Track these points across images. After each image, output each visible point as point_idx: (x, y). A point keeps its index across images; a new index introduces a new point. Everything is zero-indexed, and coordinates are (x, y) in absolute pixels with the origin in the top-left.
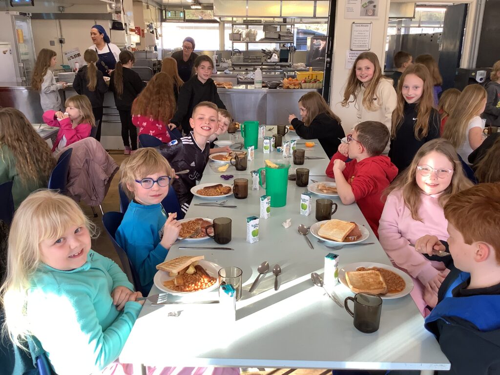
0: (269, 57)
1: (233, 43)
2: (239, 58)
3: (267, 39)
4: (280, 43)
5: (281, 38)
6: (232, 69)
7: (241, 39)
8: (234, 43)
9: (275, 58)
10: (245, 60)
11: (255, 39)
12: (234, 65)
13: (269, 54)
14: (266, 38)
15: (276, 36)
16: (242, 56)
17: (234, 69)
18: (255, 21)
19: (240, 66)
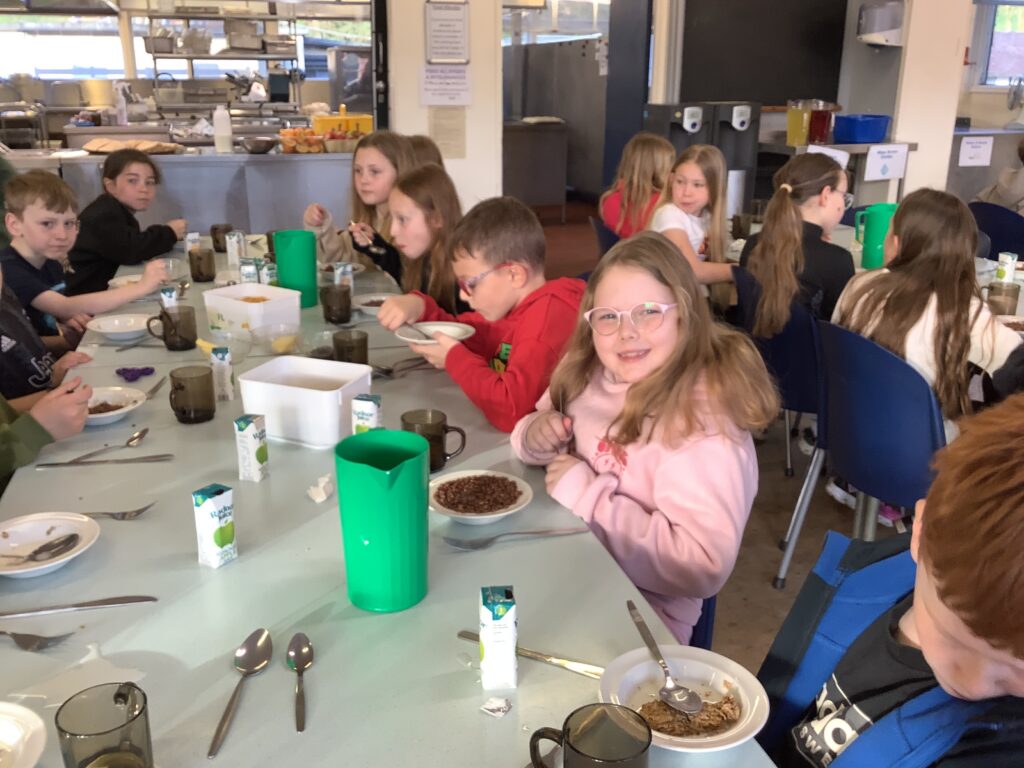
0: (244, 90)
1: (155, 59)
2: (172, 95)
3: (235, 52)
4: (267, 60)
5: (269, 48)
6: (158, 116)
7: (174, 50)
8: (158, 60)
9: (259, 91)
10: (187, 97)
11: (207, 52)
12: (160, 110)
13: (243, 84)
14: (232, 49)
15: (257, 45)
16: (179, 89)
17: (163, 118)
18: (202, 10)
19: (177, 111)
